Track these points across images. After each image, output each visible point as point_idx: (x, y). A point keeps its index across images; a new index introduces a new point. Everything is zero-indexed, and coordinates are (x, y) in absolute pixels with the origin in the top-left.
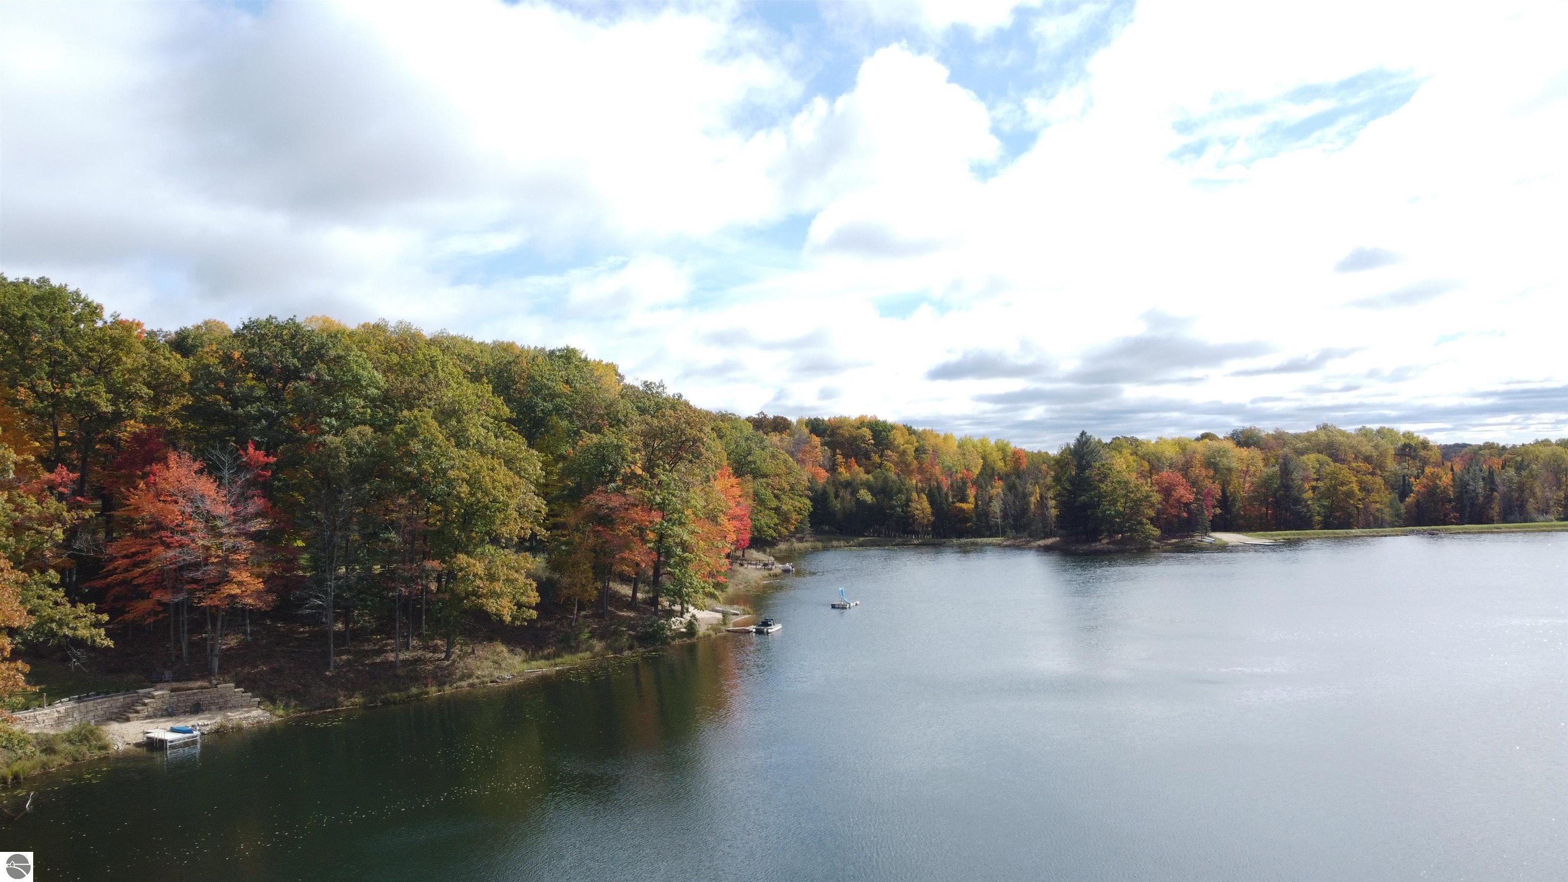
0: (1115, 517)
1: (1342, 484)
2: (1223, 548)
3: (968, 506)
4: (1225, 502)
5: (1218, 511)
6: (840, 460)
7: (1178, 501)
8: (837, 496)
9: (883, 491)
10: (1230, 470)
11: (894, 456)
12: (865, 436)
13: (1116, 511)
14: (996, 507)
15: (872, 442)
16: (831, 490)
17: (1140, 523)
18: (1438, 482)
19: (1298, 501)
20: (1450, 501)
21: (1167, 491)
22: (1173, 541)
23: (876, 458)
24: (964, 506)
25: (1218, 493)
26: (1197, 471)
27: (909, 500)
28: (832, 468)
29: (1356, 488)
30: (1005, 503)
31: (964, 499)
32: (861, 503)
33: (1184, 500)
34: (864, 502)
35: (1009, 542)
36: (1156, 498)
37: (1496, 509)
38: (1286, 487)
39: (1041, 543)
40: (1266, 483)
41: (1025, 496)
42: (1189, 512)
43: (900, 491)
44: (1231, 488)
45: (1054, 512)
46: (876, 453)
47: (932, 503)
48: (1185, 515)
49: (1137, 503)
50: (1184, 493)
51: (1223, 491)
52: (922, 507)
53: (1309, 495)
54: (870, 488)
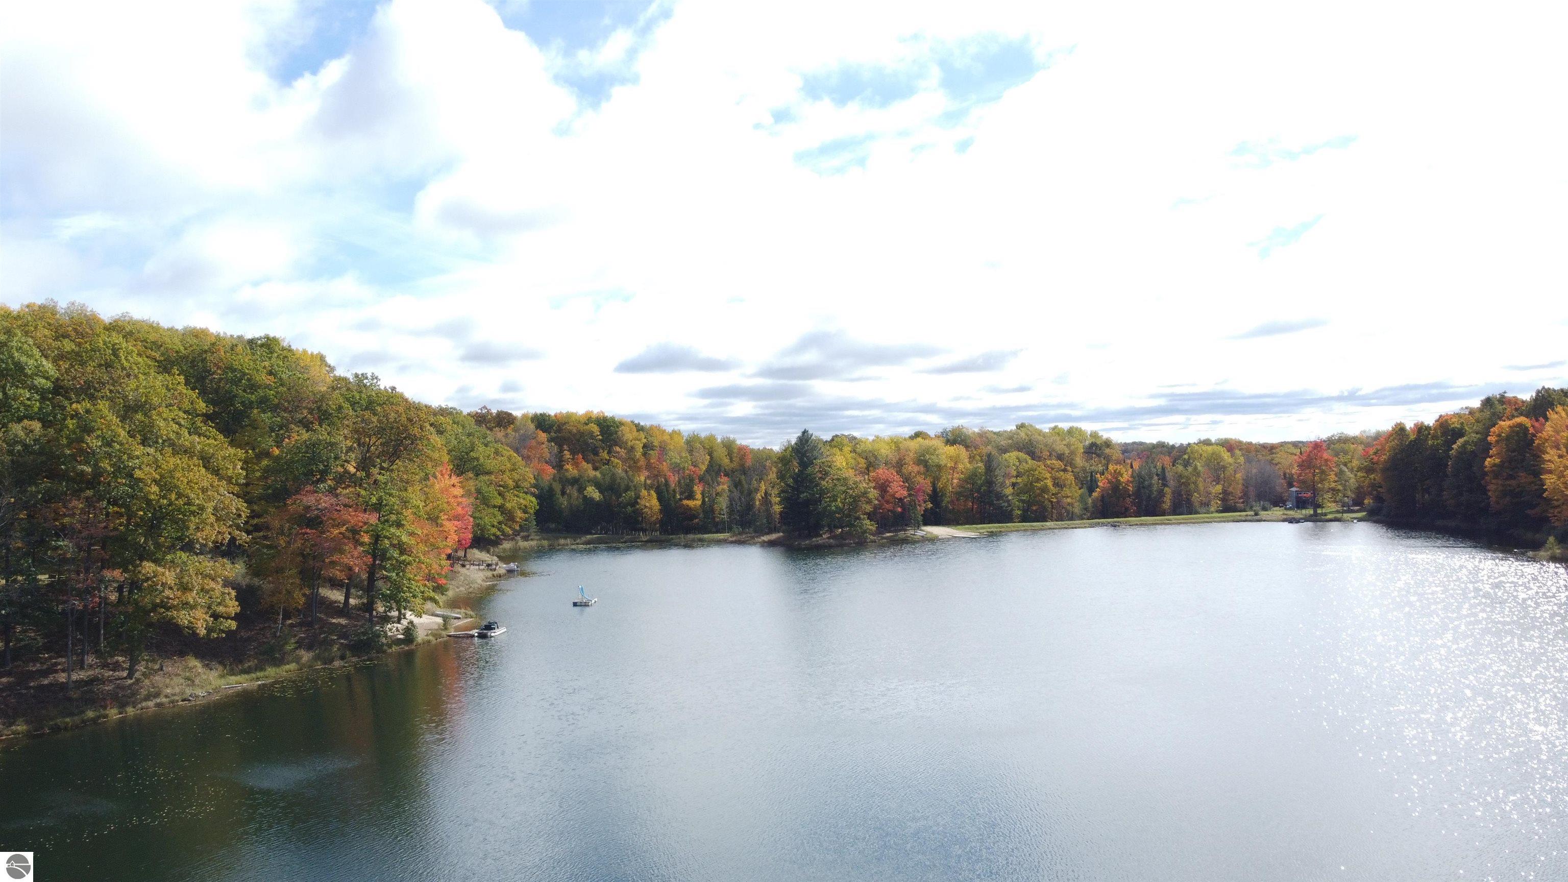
0: (835, 512)
1: (1038, 480)
2: (933, 540)
3: (695, 503)
4: (935, 496)
5: (930, 505)
6: (568, 456)
7: (893, 496)
8: (563, 493)
9: (610, 488)
10: (939, 467)
11: (623, 452)
12: (594, 432)
13: (837, 507)
14: (723, 503)
15: (600, 437)
16: (557, 487)
17: (858, 518)
18: (1120, 478)
19: (1000, 496)
20: (1129, 496)
21: (883, 487)
22: (888, 535)
23: (604, 455)
24: (691, 503)
25: (929, 490)
26: (911, 468)
27: (638, 497)
28: (559, 465)
29: (1049, 483)
30: (731, 500)
31: (691, 496)
32: (588, 501)
33: (897, 495)
34: (592, 499)
35: (734, 539)
36: (873, 494)
37: (1167, 504)
38: (990, 483)
39: (766, 538)
40: (971, 478)
41: (750, 493)
42: (903, 507)
43: (628, 488)
44: (940, 485)
45: (777, 508)
46: (603, 449)
47: (660, 499)
48: (899, 510)
49: (856, 500)
50: (898, 489)
51: (934, 485)
52: (650, 502)
53: (1009, 491)
54: (598, 485)
